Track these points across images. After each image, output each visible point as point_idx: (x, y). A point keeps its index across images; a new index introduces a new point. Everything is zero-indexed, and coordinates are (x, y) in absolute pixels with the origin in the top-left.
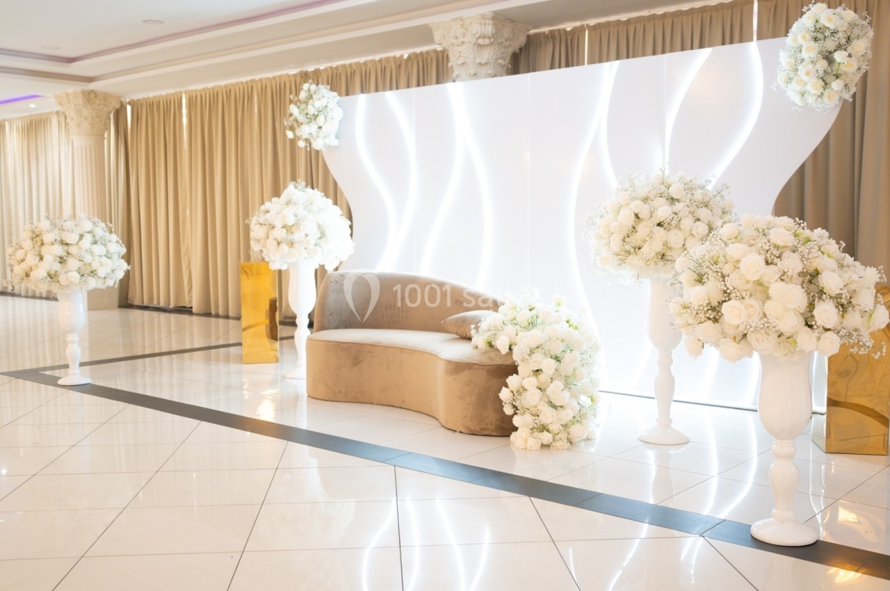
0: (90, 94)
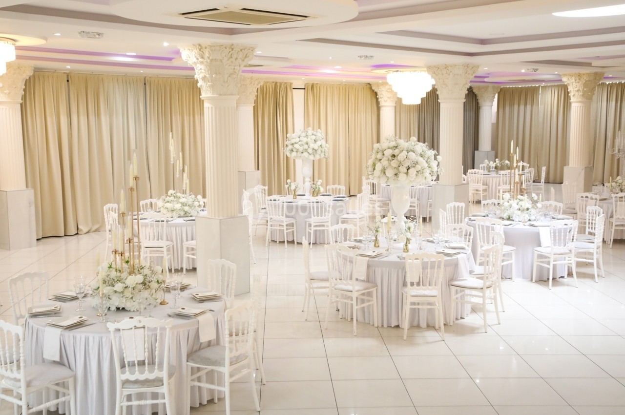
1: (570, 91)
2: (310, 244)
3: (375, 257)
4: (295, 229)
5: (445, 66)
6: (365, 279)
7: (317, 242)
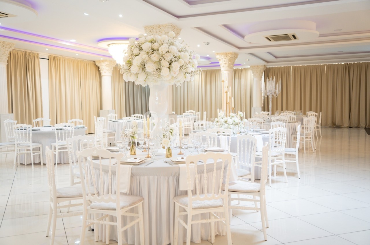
1: (221, 64)
2: (55, 164)
3: (139, 164)
4: (41, 153)
5: (159, 26)
6: (128, 192)
7: (62, 162)
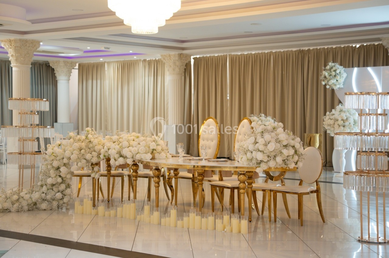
0: (181, 55)
